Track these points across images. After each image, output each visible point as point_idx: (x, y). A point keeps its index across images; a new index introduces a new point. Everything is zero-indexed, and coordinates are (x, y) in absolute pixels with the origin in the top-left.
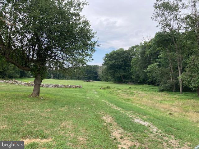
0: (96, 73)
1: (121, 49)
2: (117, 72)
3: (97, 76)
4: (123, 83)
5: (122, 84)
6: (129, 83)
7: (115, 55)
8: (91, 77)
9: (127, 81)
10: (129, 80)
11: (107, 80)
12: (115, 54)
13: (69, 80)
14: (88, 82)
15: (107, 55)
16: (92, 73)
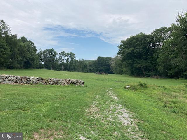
0: (109, 66)
1: (141, 33)
2: (137, 62)
3: (110, 69)
4: (144, 76)
5: (142, 77)
6: (153, 76)
7: (135, 41)
8: (103, 70)
9: (150, 73)
10: (152, 73)
11: (121, 72)
12: (134, 39)
13: (80, 72)
14: (99, 74)
15: (123, 42)
16: (104, 65)
